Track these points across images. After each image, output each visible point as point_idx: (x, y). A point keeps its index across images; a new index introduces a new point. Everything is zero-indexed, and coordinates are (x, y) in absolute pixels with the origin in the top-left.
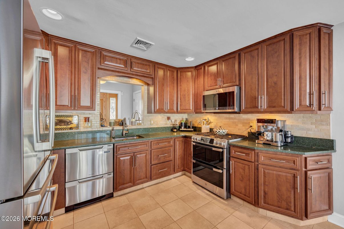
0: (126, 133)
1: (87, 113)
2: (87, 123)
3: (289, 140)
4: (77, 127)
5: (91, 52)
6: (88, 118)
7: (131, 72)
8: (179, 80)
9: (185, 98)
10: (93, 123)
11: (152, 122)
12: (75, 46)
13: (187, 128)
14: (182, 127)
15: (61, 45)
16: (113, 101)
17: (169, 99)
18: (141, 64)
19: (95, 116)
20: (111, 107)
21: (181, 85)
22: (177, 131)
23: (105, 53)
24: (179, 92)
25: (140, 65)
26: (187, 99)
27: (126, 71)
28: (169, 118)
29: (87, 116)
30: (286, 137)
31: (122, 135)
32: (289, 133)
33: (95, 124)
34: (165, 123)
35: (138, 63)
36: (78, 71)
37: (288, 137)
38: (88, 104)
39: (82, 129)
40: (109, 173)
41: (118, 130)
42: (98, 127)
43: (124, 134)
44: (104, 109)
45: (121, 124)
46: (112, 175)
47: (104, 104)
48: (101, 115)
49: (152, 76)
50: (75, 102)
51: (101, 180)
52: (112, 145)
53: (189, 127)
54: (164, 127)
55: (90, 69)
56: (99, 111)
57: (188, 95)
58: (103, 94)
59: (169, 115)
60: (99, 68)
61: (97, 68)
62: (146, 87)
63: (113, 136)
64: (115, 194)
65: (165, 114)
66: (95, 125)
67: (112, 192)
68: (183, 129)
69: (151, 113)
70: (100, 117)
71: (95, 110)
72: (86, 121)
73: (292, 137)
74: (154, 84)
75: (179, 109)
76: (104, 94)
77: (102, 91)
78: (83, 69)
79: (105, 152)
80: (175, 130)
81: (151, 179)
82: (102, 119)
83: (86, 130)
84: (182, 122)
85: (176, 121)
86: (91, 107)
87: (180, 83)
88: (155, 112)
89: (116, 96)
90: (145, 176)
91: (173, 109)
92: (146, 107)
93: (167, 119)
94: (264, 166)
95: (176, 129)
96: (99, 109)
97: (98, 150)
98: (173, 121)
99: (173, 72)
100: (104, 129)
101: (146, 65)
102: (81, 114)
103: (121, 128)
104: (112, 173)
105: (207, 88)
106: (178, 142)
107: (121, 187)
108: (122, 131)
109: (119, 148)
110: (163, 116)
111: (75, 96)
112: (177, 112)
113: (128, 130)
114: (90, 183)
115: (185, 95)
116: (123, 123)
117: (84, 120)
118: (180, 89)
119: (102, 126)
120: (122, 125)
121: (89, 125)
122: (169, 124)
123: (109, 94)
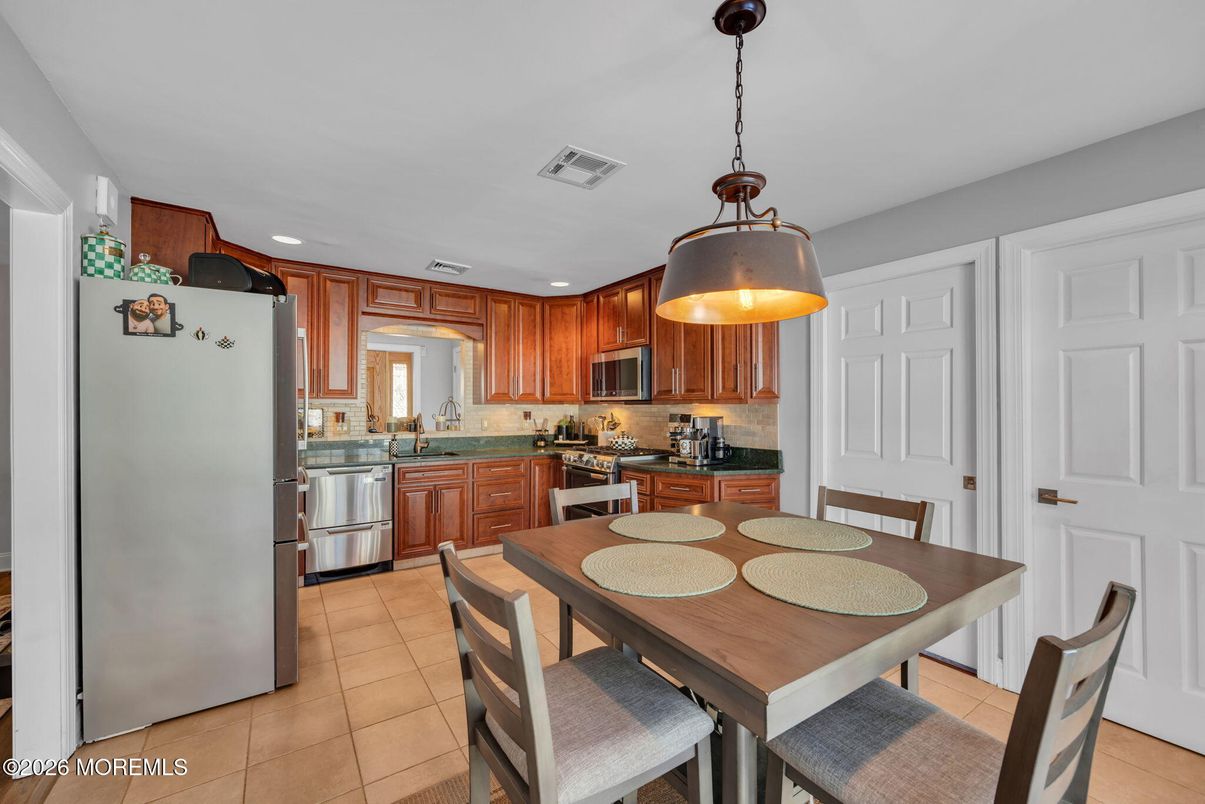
0: (422, 448)
1: (340, 405)
2: (340, 424)
3: (720, 454)
4: (322, 433)
5: (348, 282)
6: (343, 414)
7: (432, 316)
8: (547, 326)
9: (561, 367)
10: (352, 424)
11: (486, 424)
12: (319, 274)
13: (571, 440)
14: (561, 437)
15: (293, 275)
16: (399, 373)
17: (521, 371)
18: (454, 296)
19: (356, 410)
20: (395, 387)
21: (551, 339)
22: (546, 445)
23: (376, 281)
24: (547, 355)
25: (450, 300)
26: (565, 370)
27: (421, 315)
28: (527, 415)
29: (340, 410)
30: (715, 448)
31: (415, 450)
32: (722, 440)
33: (356, 427)
34: (517, 425)
35: (447, 295)
36: (325, 323)
37: (719, 449)
38: (344, 386)
39: (330, 437)
40: (383, 522)
41: (404, 440)
42: (364, 433)
43: (419, 448)
44: (376, 391)
45: (413, 427)
46: (390, 526)
47: (377, 379)
48: (369, 407)
49: (480, 322)
50: (319, 383)
51: (369, 533)
52: (390, 466)
53: (576, 437)
54: (515, 437)
55: (347, 317)
56: (364, 400)
57: (568, 361)
58: (376, 354)
59: (528, 407)
60: (364, 313)
61: (360, 313)
62: (470, 344)
63: (395, 451)
64: (397, 565)
65: (519, 406)
66: (358, 428)
67: (391, 558)
68: (561, 441)
69: (480, 403)
70: (366, 413)
71: (356, 398)
72: (338, 421)
73: (727, 448)
74: (486, 339)
75: (548, 394)
76: (378, 355)
77: (371, 346)
78: (333, 318)
79: (377, 480)
80: (542, 444)
81: (474, 545)
82: (371, 417)
83: (337, 439)
84: (562, 424)
85: (546, 420)
86: (349, 392)
87: (550, 333)
88: (488, 402)
89: (408, 358)
90: (458, 535)
91: (534, 394)
92: (471, 388)
93: (523, 417)
94: (662, 501)
95: (545, 440)
96: (364, 395)
97: (364, 475)
98: (539, 422)
99: (533, 307)
100: (376, 437)
101: (466, 297)
102: (328, 406)
103: (412, 436)
104: (391, 522)
105: (603, 347)
106: (537, 468)
107: (408, 551)
108: (413, 443)
109: (404, 473)
110: (512, 409)
111: (319, 371)
112: (545, 401)
113: (427, 441)
114: (342, 537)
115: (560, 361)
116: (416, 426)
117: (334, 419)
118: (551, 346)
119: (371, 431)
120: (415, 430)
121: (345, 428)
122: (528, 429)
123: (390, 353)
